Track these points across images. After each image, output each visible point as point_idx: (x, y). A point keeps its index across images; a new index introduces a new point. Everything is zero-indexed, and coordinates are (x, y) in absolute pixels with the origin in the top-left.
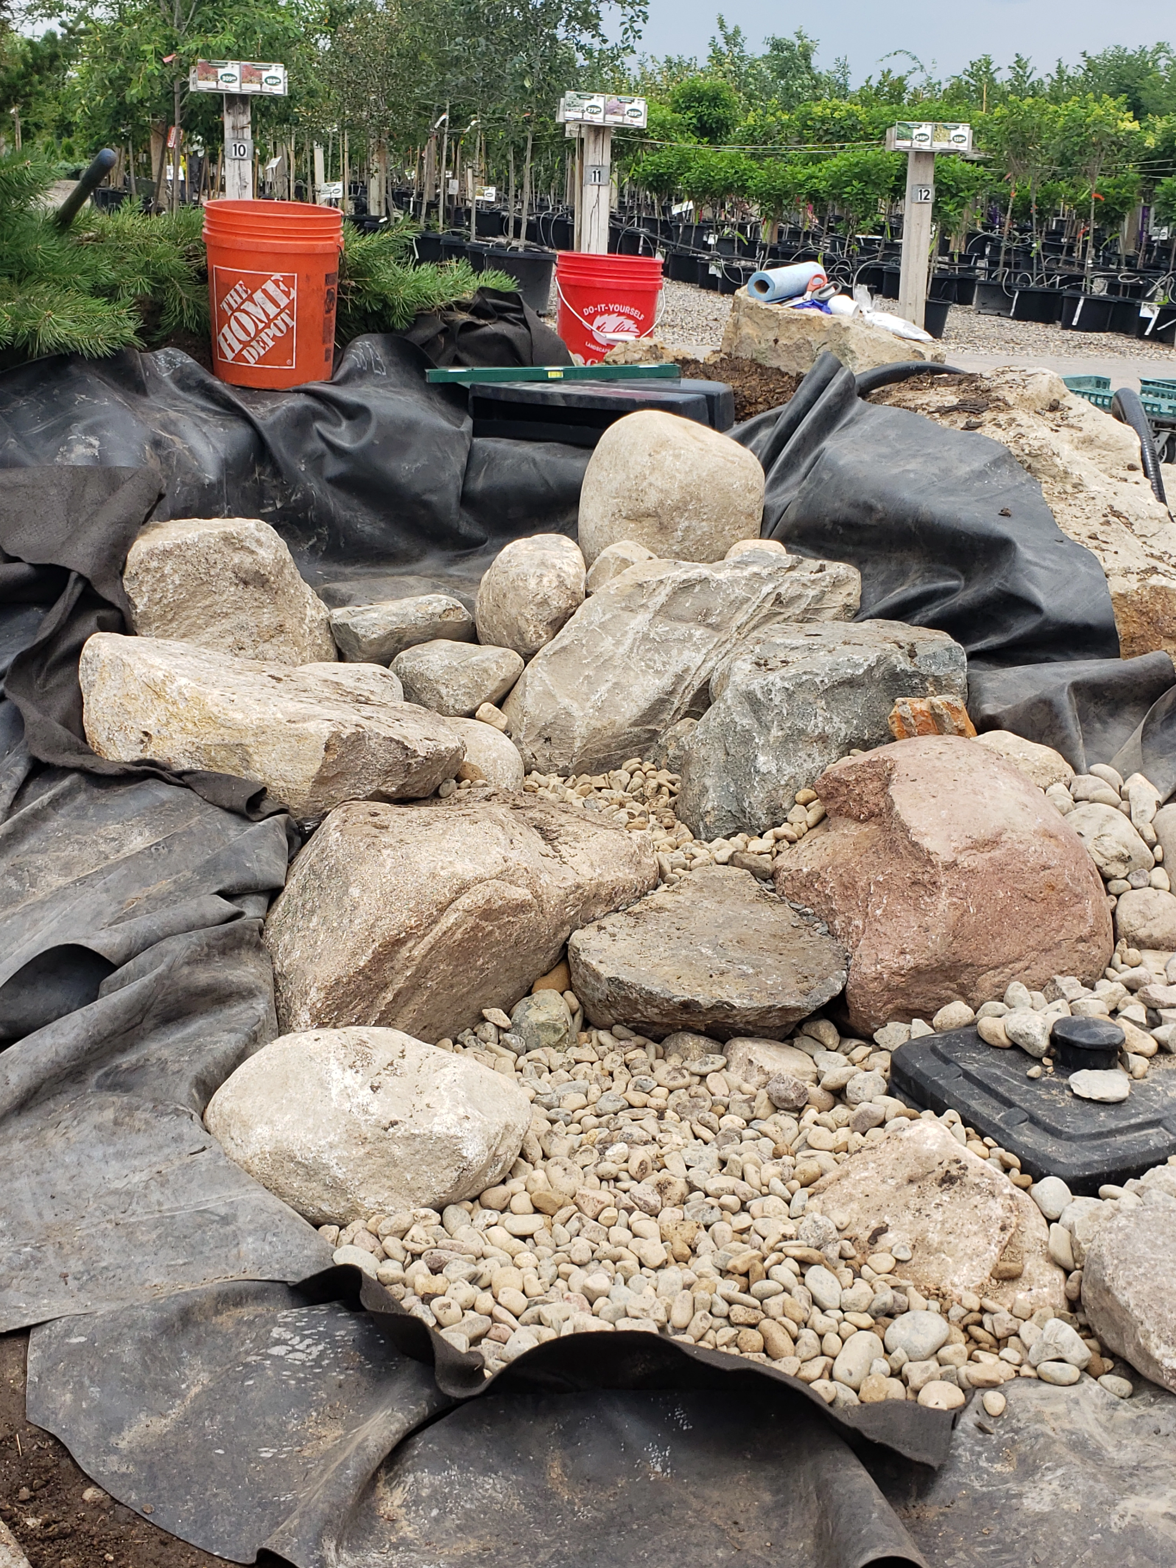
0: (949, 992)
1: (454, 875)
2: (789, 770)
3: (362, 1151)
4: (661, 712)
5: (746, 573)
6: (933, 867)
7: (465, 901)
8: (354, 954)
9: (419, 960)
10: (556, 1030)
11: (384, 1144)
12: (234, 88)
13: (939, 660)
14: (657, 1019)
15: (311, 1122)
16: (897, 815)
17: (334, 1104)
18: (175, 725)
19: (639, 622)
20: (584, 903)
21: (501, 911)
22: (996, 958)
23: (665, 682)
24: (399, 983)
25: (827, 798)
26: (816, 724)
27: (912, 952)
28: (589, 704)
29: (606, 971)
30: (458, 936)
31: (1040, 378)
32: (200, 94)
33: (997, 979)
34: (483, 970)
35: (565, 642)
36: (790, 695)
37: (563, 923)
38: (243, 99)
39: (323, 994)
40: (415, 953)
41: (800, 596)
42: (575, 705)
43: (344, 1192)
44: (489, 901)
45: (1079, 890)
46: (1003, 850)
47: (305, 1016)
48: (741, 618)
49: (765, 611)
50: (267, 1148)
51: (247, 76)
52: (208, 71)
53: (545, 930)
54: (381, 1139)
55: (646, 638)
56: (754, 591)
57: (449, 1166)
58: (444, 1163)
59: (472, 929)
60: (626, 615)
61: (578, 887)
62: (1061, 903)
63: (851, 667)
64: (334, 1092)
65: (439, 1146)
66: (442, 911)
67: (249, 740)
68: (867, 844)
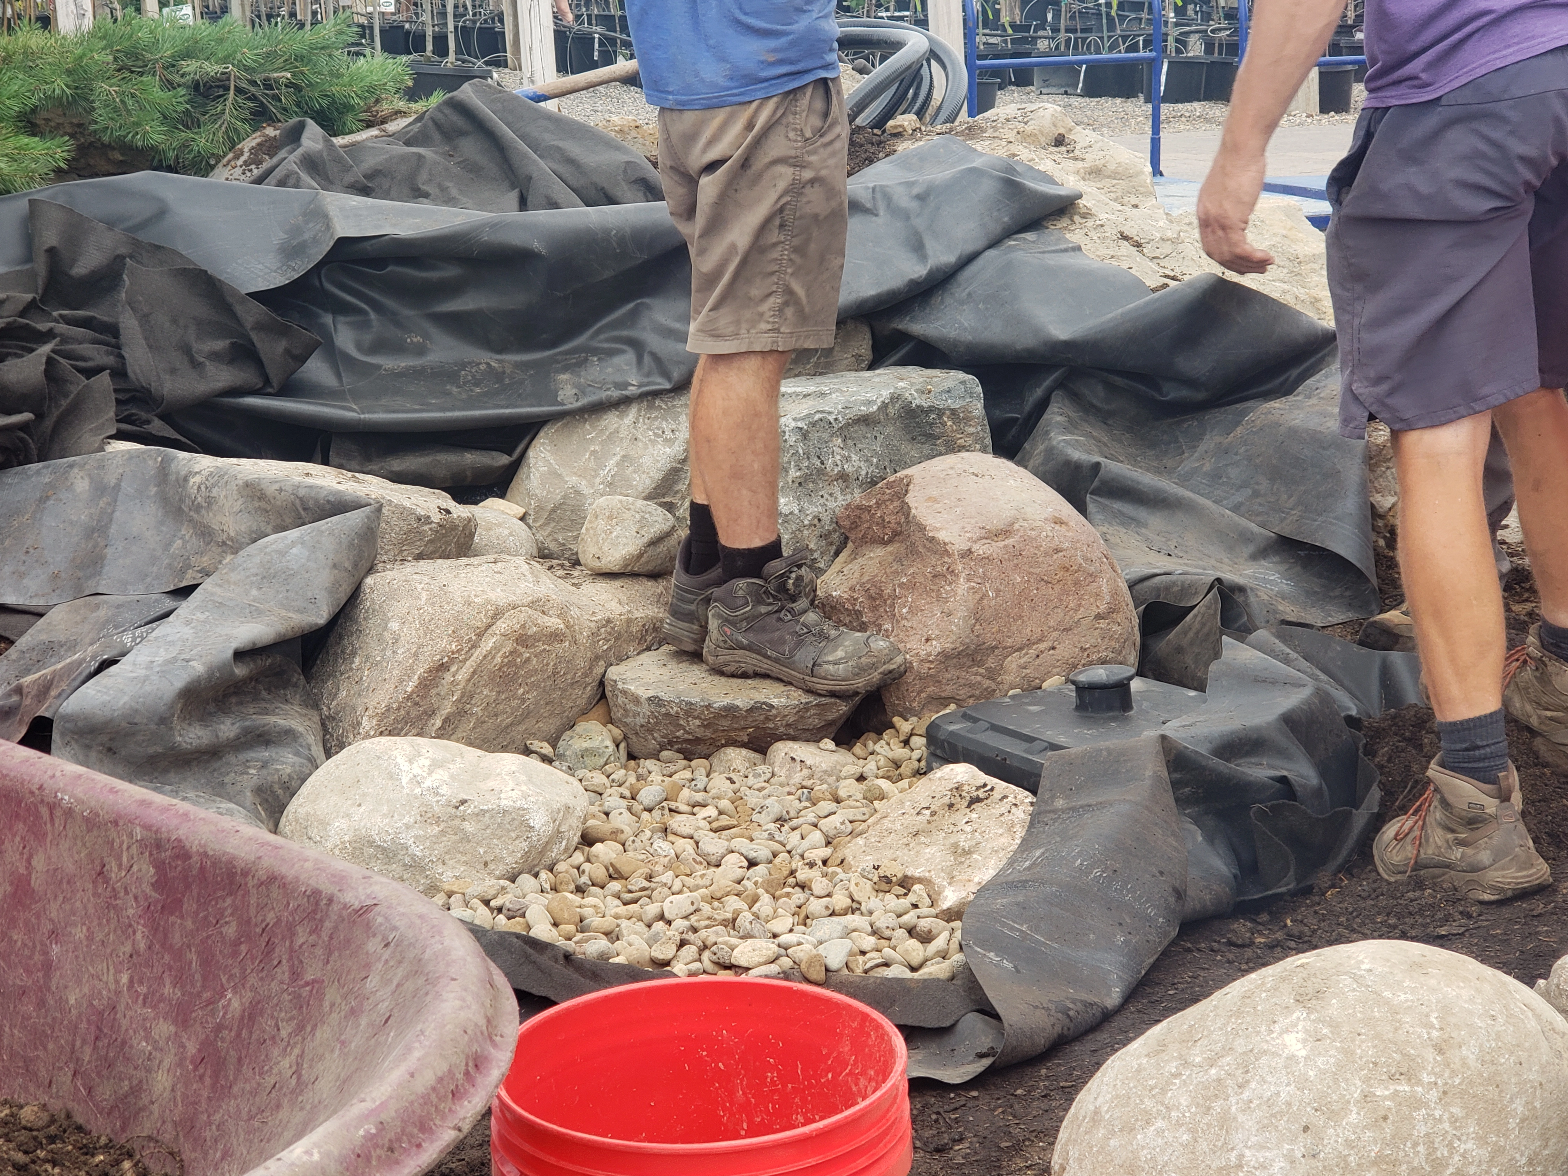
0: (979, 678)
1: (488, 602)
2: (811, 507)
3: (437, 829)
4: (675, 482)
6: (949, 555)
7: (501, 626)
8: (400, 682)
9: (463, 684)
10: (601, 755)
11: (457, 822)
13: (955, 393)
14: (700, 733)
15: (385, 809)
16: (915, 517)
17: (405, 791)
20: (617, 639)
21: (536, 638)
22: (1019, 640)
23: (676, 450)
24: (447, 708)
25: (850, 527)
26: (834, 462)
27: (938, 637)
28: (598, 480)
29: (644, 693)
30: (498, 660)
31: (1041, 112)
33: (1022, 661)
34: (524, 701)
36: (804, 435)
37: (597, 658)
39: (375, 722)
40: (459, 677)
42: (584, 482)
43: (423, 869)
44: (523, 626)
45: (1092, 569)
46: (1017, 538)
47: (367, 724)
50: (347, 838)
53: (581, 663)
54: (452, 818)
57: (518, 837)
58: (513, 835)
59: (511, 653)
61: (609, 621)
62: (1077, 583)
63: (864, 404)
64: (405, 781)
65: (508, 818)
66: (480, 635)
68: (891, 559)
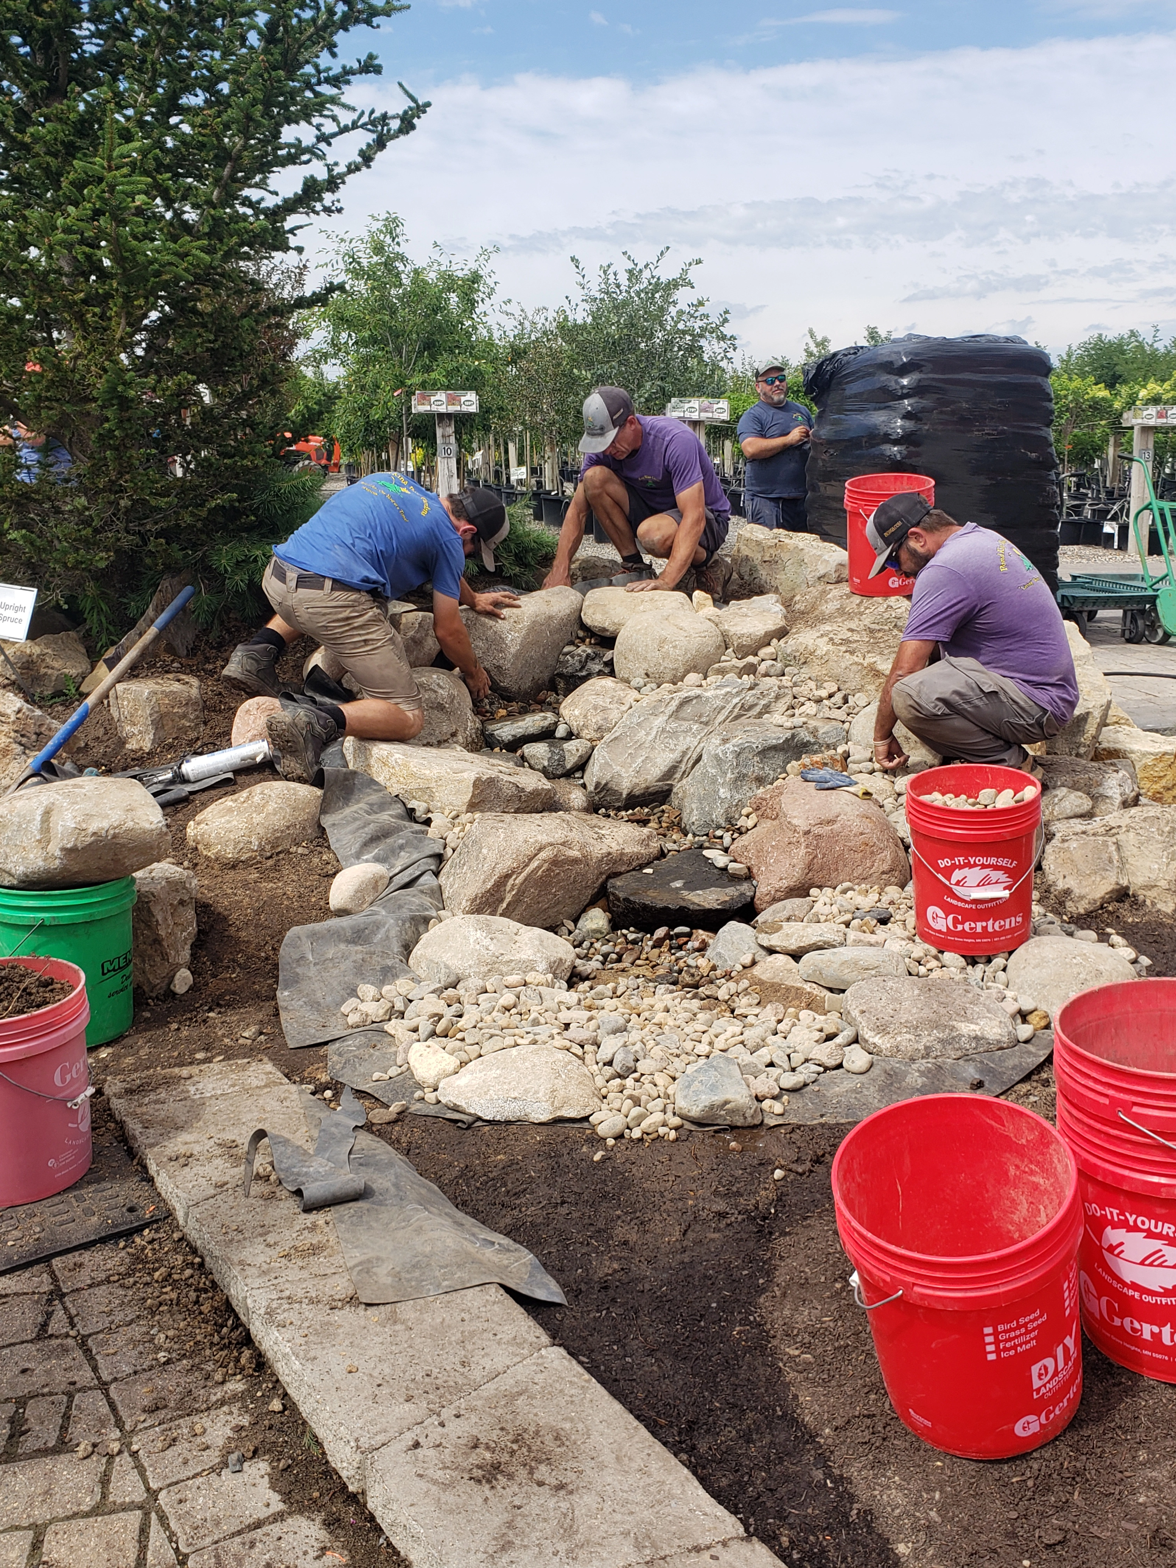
1: (536, 841)
2: (738, 796)
4: (674, 773)
5: (723, 692)
6: (797, 833)
7: (543, 855)
8: (484, 882)
9: (519, 886)
10: (602, 933)
11: (497, 965)
12: (442, 409)
13: (830, 734)
15: (459, 955)
16: (783, 809)
17: (471, 945)
18: (394, 780)
19: (659, 722)
20: (613, 864)
21: (564, 862)
23: (676, 755)
24: (509, 898)
25: (757, 809)
26: (752, 770)
27: (785, 879)
28: (631, 769)
29: (622, 895)
30: (540, 873)
32: (420, 415)
34: (556, 895)
35: (617, 734)
36: (738, 754)
37: (602, 873)
38: (449, 416)
39: (468, 904)
40: (517, 882)
41: (756, 705)
42: (623, 770)
44: (556, 855)
45: (882, 845)
46: (839, 825)
48: (721, 718)
49: (735, 714)
51: (451, 401)
52: (424, 399)
53: (591, 876)
54: (494, 962)
55: (664, 730)
56: (728, 702)
59: (547, 870)
60: (652, 718)
61: (609, 854)
62: (872, 853)
63: (776, 739)
64: (472, 941)
65: (524, 965)
66: (530, 860)
67: (433, 785)
68: (772, 829)
